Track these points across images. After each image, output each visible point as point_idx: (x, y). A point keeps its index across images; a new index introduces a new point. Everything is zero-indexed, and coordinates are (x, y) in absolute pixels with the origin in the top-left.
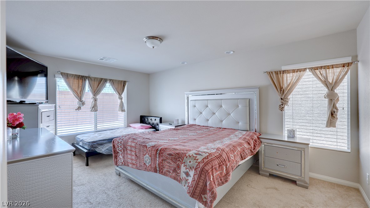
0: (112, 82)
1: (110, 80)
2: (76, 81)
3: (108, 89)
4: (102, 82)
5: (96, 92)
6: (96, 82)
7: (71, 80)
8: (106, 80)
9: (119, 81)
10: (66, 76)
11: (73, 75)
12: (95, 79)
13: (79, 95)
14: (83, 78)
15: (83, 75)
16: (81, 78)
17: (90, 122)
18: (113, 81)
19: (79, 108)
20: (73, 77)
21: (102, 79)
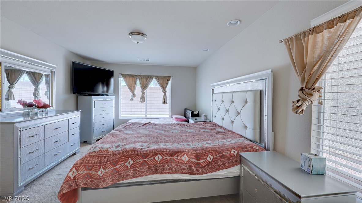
0: (157, 77)
1: (156, 77)
2: (131, 79)
3: (154, 84)
4: (149, 79)
5: (144, 87)
6: (145, 79)
7: (128, 78)
8: (152, 77)
9: (163, 77)
10: (124, 76)
11: (129, 75)
12: (144, 76)
13: (132, 90)
14: (135, 77)
15: (135, 74)
16: (134, 77)
17: (141, 112)
18: (159, 77)
19: (132, 100)
20: (129, 77)
21: (149, 76)
